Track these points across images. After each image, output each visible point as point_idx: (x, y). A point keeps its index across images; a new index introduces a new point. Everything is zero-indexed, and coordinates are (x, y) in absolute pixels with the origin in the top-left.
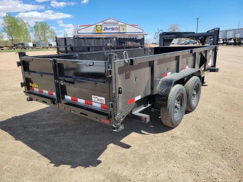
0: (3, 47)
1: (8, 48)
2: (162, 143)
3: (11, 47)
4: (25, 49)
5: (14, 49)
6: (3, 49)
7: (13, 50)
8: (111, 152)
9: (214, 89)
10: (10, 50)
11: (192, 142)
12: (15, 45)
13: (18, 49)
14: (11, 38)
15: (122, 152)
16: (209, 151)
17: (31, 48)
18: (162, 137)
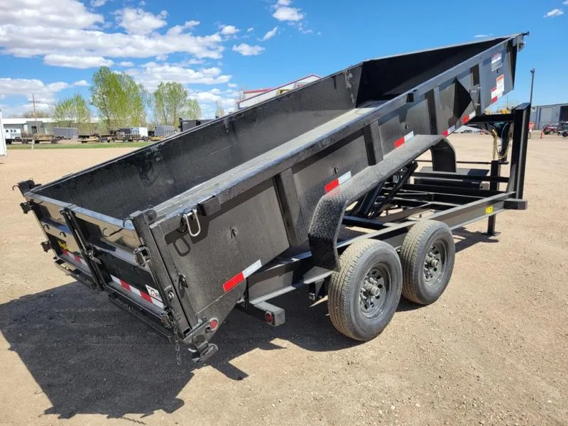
0: (88, 137)
1: (97, 139)
2: (319, 377)
3: (103, 136)
4: (130, 141)
5: (109, 141)
6: (86, 142)
7: (106, 143)
8: (198, 386)
9: (511, 253)
10: (100, 143)
11: (390, 381)
12: (111, 132)
13: (116, 141)
14: (107, 118)
15: (222, 389)
16: (418, 405)
17: (143, 138)
18: (325, 361)
